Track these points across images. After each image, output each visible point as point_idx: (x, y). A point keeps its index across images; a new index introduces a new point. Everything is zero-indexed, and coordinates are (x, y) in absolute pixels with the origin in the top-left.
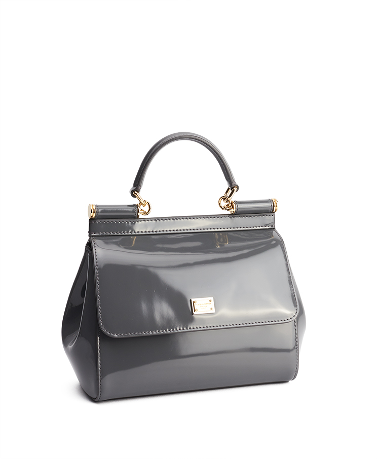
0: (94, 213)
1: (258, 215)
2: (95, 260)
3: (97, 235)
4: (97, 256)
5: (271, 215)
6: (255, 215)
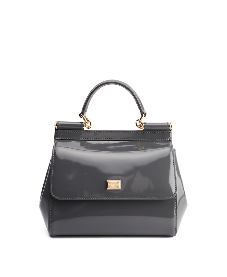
0: (56, 125)
1: (160, 132)
2: (54, 153)
3: (59, 138)
4: (55, 151)
5: (169, 132)
6: (158, 132)
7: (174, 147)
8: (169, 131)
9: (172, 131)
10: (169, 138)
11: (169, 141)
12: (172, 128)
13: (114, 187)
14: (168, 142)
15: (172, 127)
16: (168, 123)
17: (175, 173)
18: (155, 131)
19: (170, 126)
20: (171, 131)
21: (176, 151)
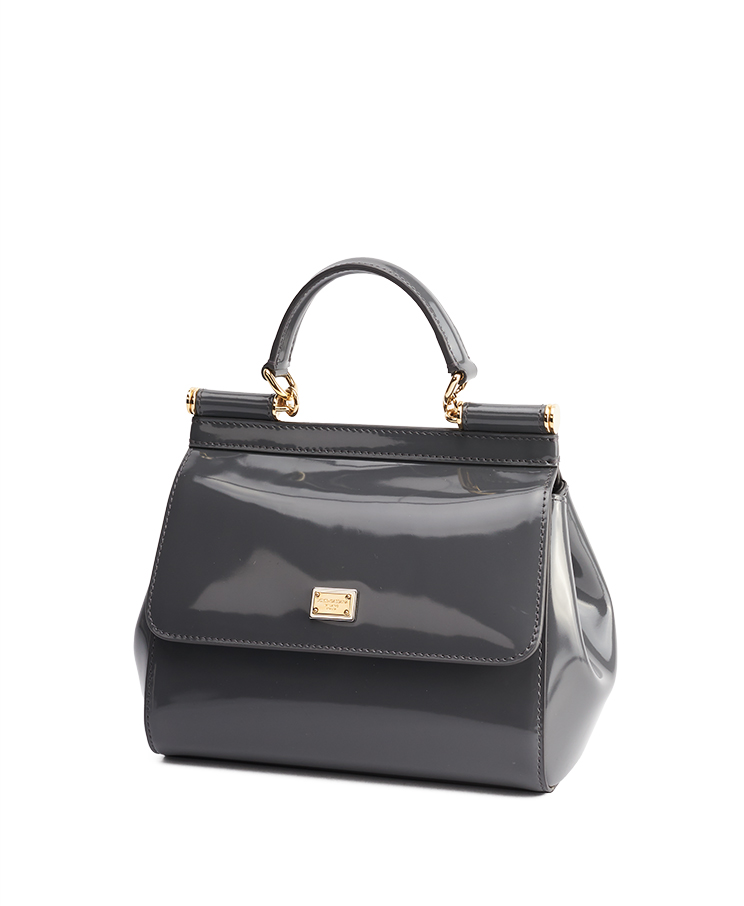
0: (192, 402)
1: (516, 435)
3: (200, 445)
5: (546, 438)
6: (509, 435)
8: (549, 434)
10: (548, 458)
11: (548, 467)
12: (552, 425)
13: (335, 611)
15: (551, 420)
16: (539, 406)
18: (502, 433)
19: (547, 417)
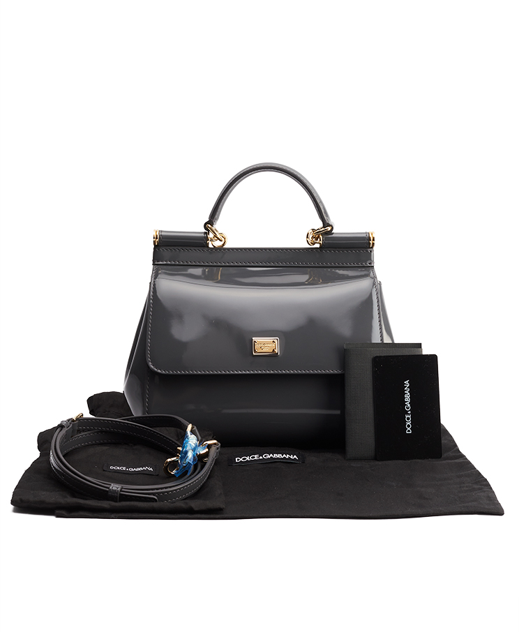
0: (157, 238)
1: (352, 250)
2: (152, 289)
3: (161, 263)
4: (154, 285)
5: (369, 250)
6: (348, 250)
7: (379, 278)
8: (370, 248)
9: (374, 248)
10: (369, 262)
11: (369, 267)
12: (374, 243)
13: (267, 350)
14: (368, 269)
15: (374, 240)
16: (366, 233)
17: (380, 325)
18: (344, 248)
19: (372, 239)
20: (372, 247)
21: (382, 286)
